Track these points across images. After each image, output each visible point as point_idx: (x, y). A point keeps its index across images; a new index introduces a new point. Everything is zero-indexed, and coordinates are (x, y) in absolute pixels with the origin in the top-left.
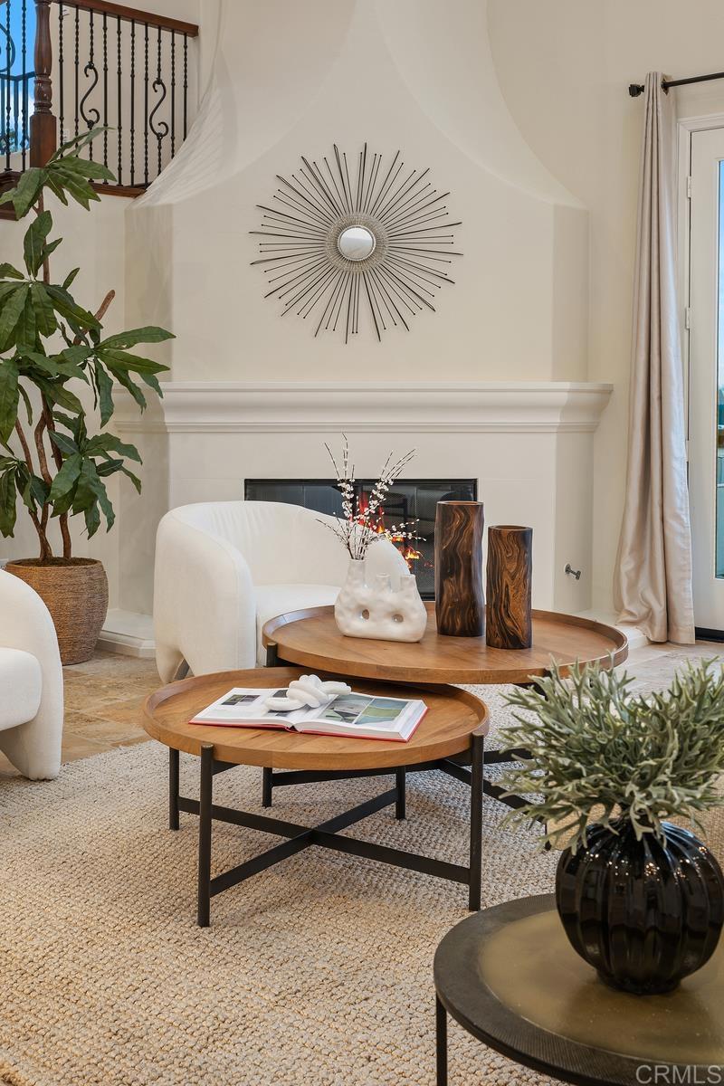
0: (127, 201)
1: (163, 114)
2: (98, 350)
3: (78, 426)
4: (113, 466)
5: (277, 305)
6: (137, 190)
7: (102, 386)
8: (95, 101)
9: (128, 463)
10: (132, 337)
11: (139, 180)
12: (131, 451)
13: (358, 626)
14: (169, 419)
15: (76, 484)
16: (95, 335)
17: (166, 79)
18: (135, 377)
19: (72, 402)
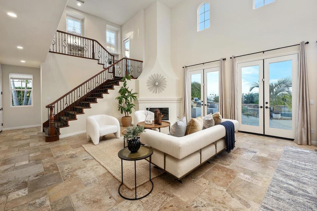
0: (135, 80)
1: (139, 70)
2: (131, 95)
3: (129, 103)
4: (132, 107)
5: (149, 90)
6: (136, 78)
7: (131, 99)
8: (132, 69)
9: (134, 106)
10: (134, 94)
11: (137, 77)
12: (134, 105)
13: (146, 123)
14: (139, 102)
15: (128, 109)
16: (131, 94)
17: (140, 67)
18: (134, 98)
19: (128, 100)
